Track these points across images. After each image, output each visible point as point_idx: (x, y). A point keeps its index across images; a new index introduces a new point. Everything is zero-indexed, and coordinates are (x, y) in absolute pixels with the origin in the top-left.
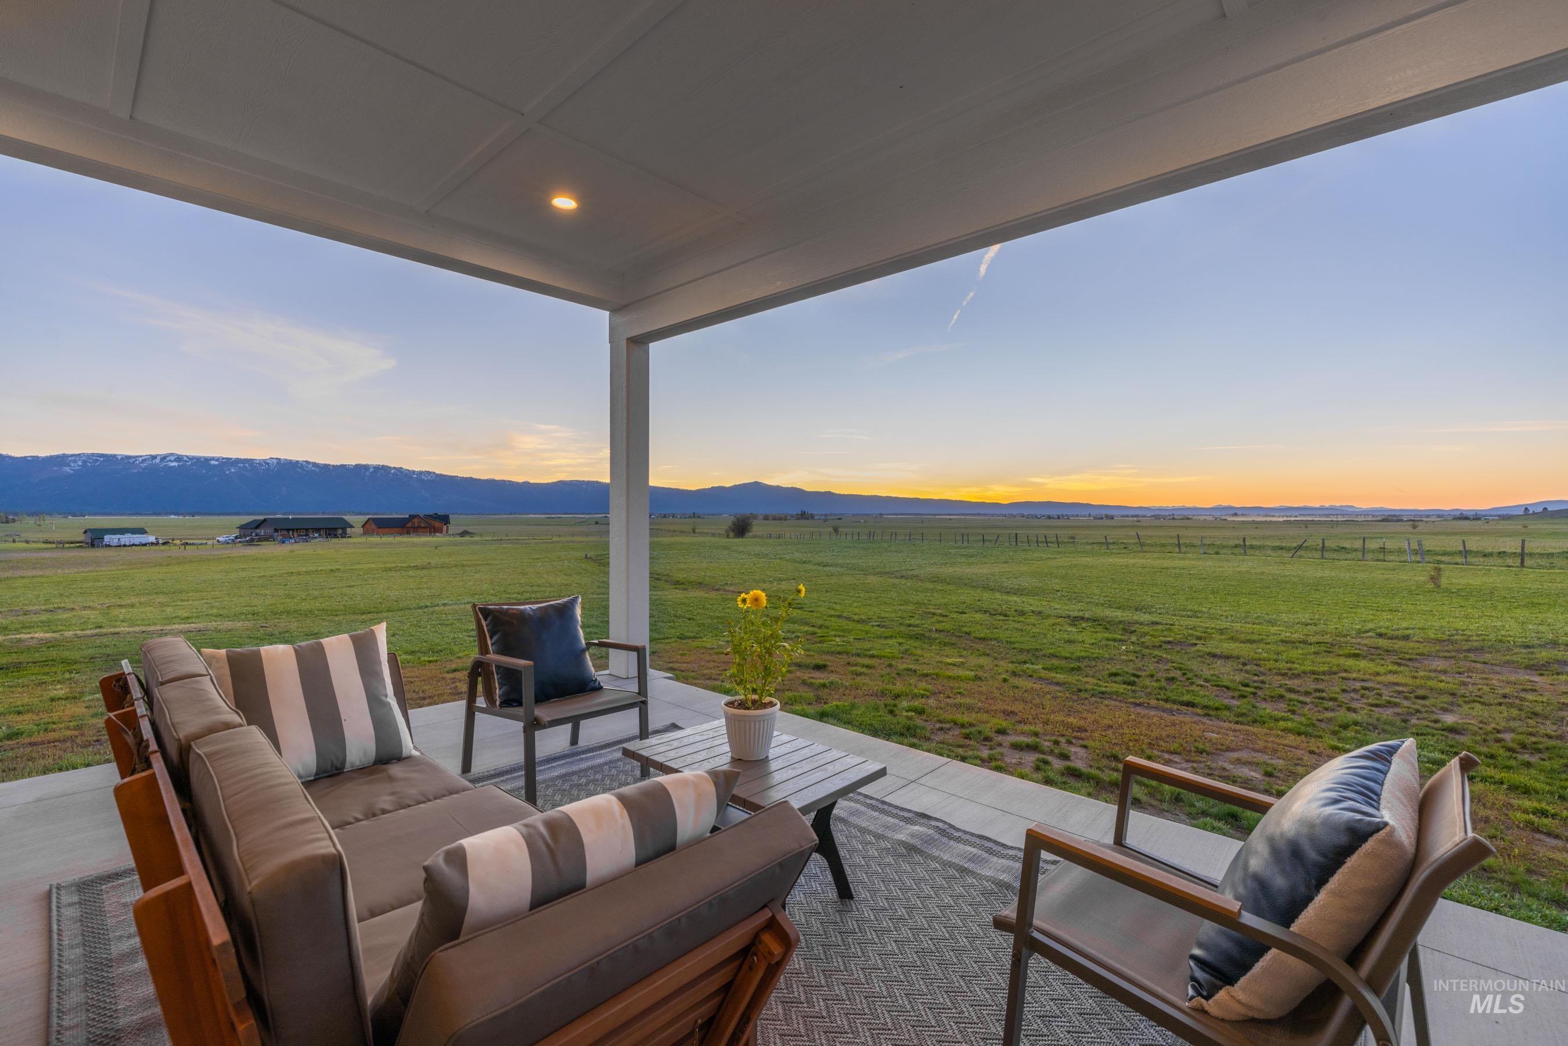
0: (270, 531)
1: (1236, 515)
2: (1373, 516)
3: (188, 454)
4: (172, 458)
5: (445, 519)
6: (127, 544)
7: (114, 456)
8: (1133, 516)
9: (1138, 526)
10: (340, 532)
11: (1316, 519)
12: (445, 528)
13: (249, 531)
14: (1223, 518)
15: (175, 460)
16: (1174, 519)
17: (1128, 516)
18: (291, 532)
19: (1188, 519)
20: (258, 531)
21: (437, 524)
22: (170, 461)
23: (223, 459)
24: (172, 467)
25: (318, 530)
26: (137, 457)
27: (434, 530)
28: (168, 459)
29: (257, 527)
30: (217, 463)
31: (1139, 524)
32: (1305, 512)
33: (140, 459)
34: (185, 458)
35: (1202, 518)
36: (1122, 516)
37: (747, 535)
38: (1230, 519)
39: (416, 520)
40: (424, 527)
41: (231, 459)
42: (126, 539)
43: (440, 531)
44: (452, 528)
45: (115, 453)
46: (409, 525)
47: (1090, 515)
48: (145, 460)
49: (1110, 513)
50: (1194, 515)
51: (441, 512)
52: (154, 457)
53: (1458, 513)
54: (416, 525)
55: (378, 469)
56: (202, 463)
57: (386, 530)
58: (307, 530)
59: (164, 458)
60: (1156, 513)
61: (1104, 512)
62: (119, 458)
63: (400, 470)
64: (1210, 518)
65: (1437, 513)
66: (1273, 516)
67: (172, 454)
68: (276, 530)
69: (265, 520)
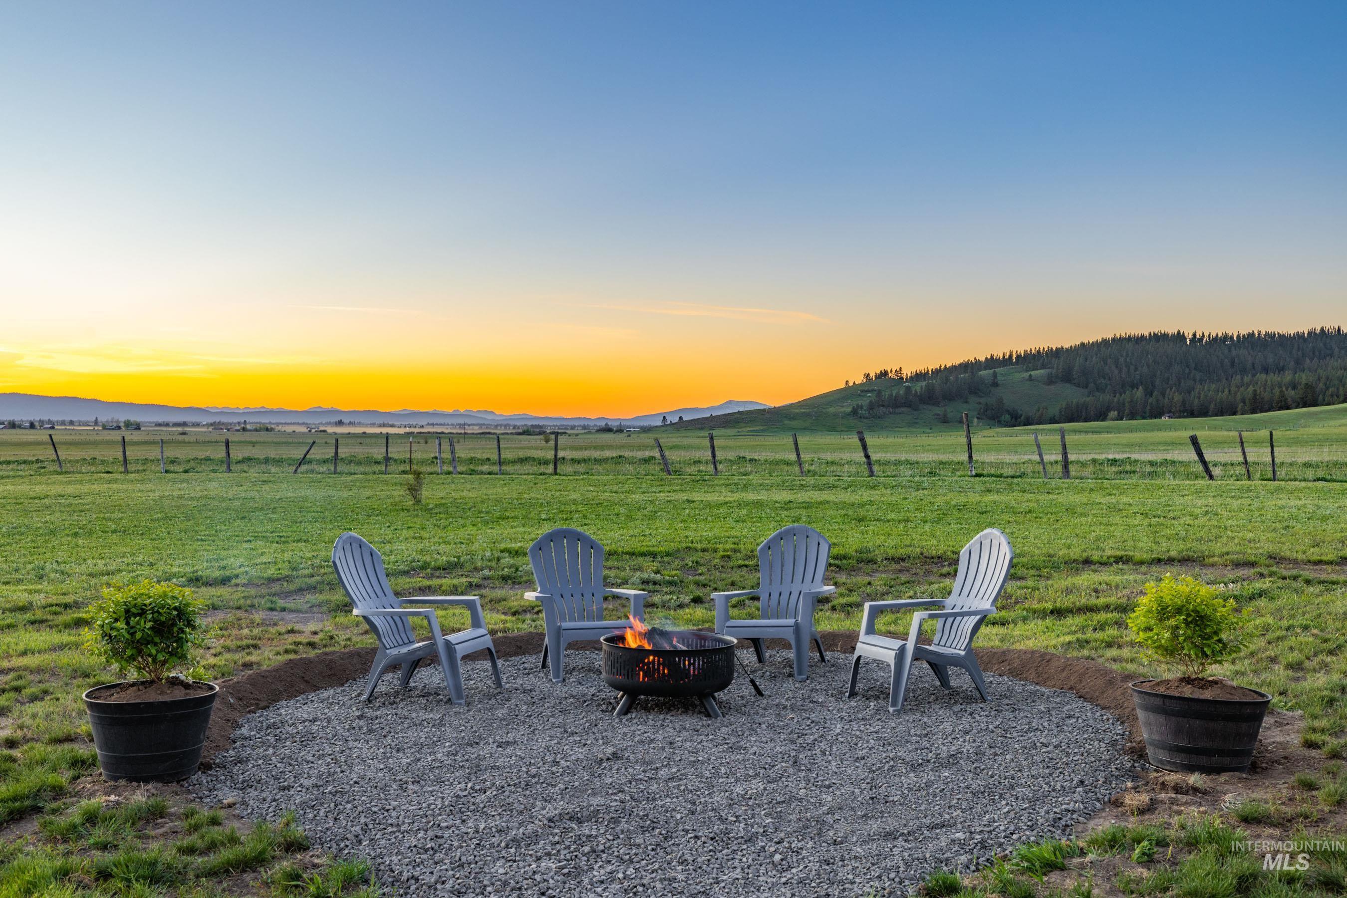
1: (340, 423)
2: (514, 427)
8: (176, 425)
9: (184, 442)
11: (446, 431)
14: (322, 428)
16: (244, 429)
17: (167, 425)
19: (267, 430)
31: (186, 438)
32: (435, 421)
35: (289, 429)
36: (159, 425)
38: (330, 430)
47: (96, 423)
49: (134, 418)
50: (278, 424)
53: (602, 424)
60: (217, 419)
61: (122, 418)
64: (304, 429)
65: (582, 423)
66: (392, 426)
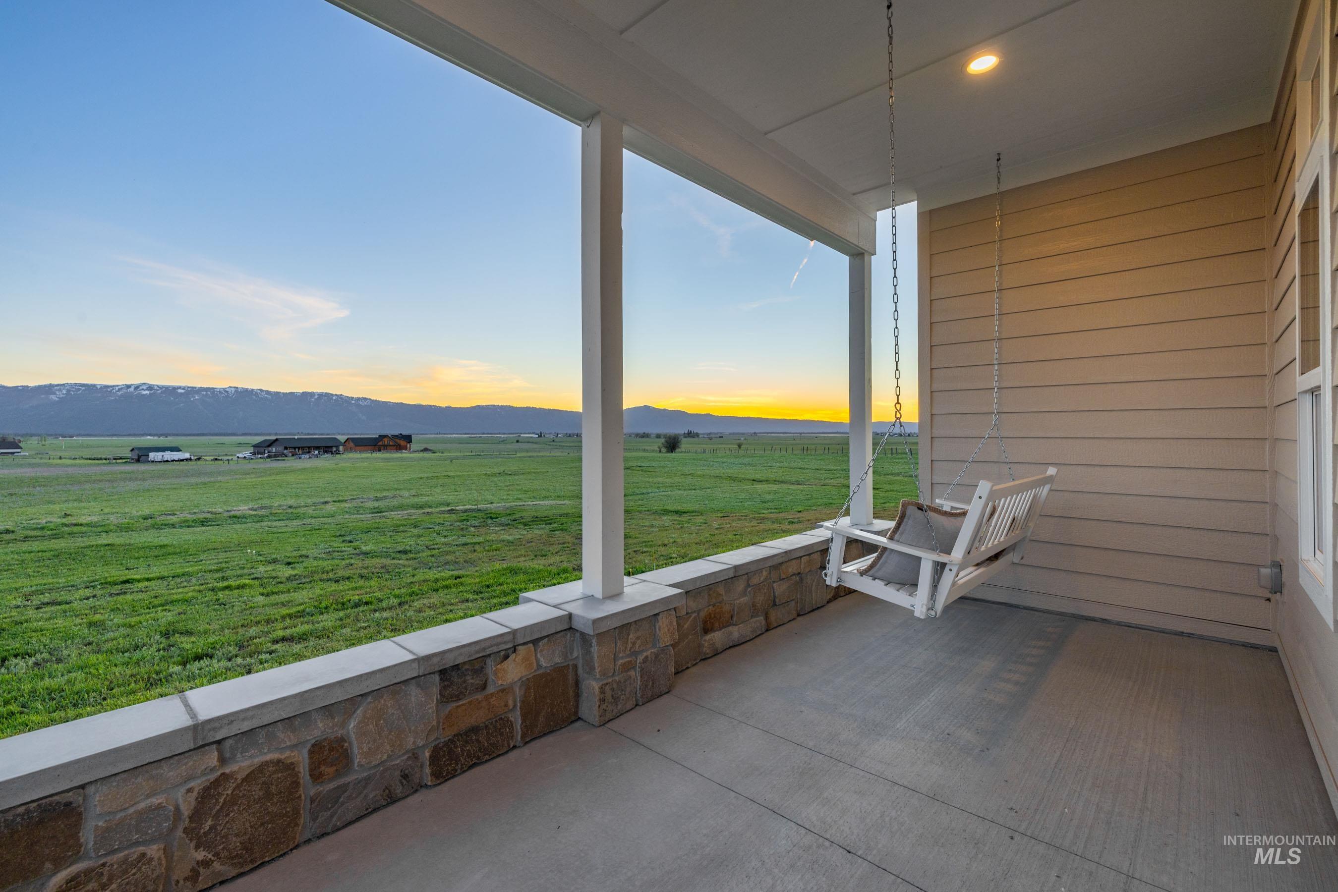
0: (281, 449)
3: (158, 384)
4: (145, 387)
5: (408, 439)
6: (169, 459)
7: (94, 385)
10: (334, 449)
12: (408, 445)
13: (262, 450)
15: (147, 389)
18: (297, 450)
20: (270, 449)
21: (402, 443)
22: (143, 389)
23: (188, 387)
24: (144, 395)
25: (317, 448)
26: (114, 386)
27: (399, 448)
28: (141, 388)
29: (269, 446)
30: (183, 391)
33: (117, 388)
34: (156, 387)
37: (678, 450)
39: (386, 440)
40: (393, 445)
41: (195, 388)
42: (168, 455)
43: (406, 448)
44: (414, 446)
45: (95, 383)
46: (380, 443)
48: (122, 388)
51: (405, 433)
52: (129, 386)
54: (386, 443)
55: (321, 395)
56: (171, 391)
57: (362, 448)
58: (309, 448)
59: (137, 387)
62: (99, 387)
63: (340, 397)
67: (144, 384)
68: (286, 448)
69: (277, 440)
